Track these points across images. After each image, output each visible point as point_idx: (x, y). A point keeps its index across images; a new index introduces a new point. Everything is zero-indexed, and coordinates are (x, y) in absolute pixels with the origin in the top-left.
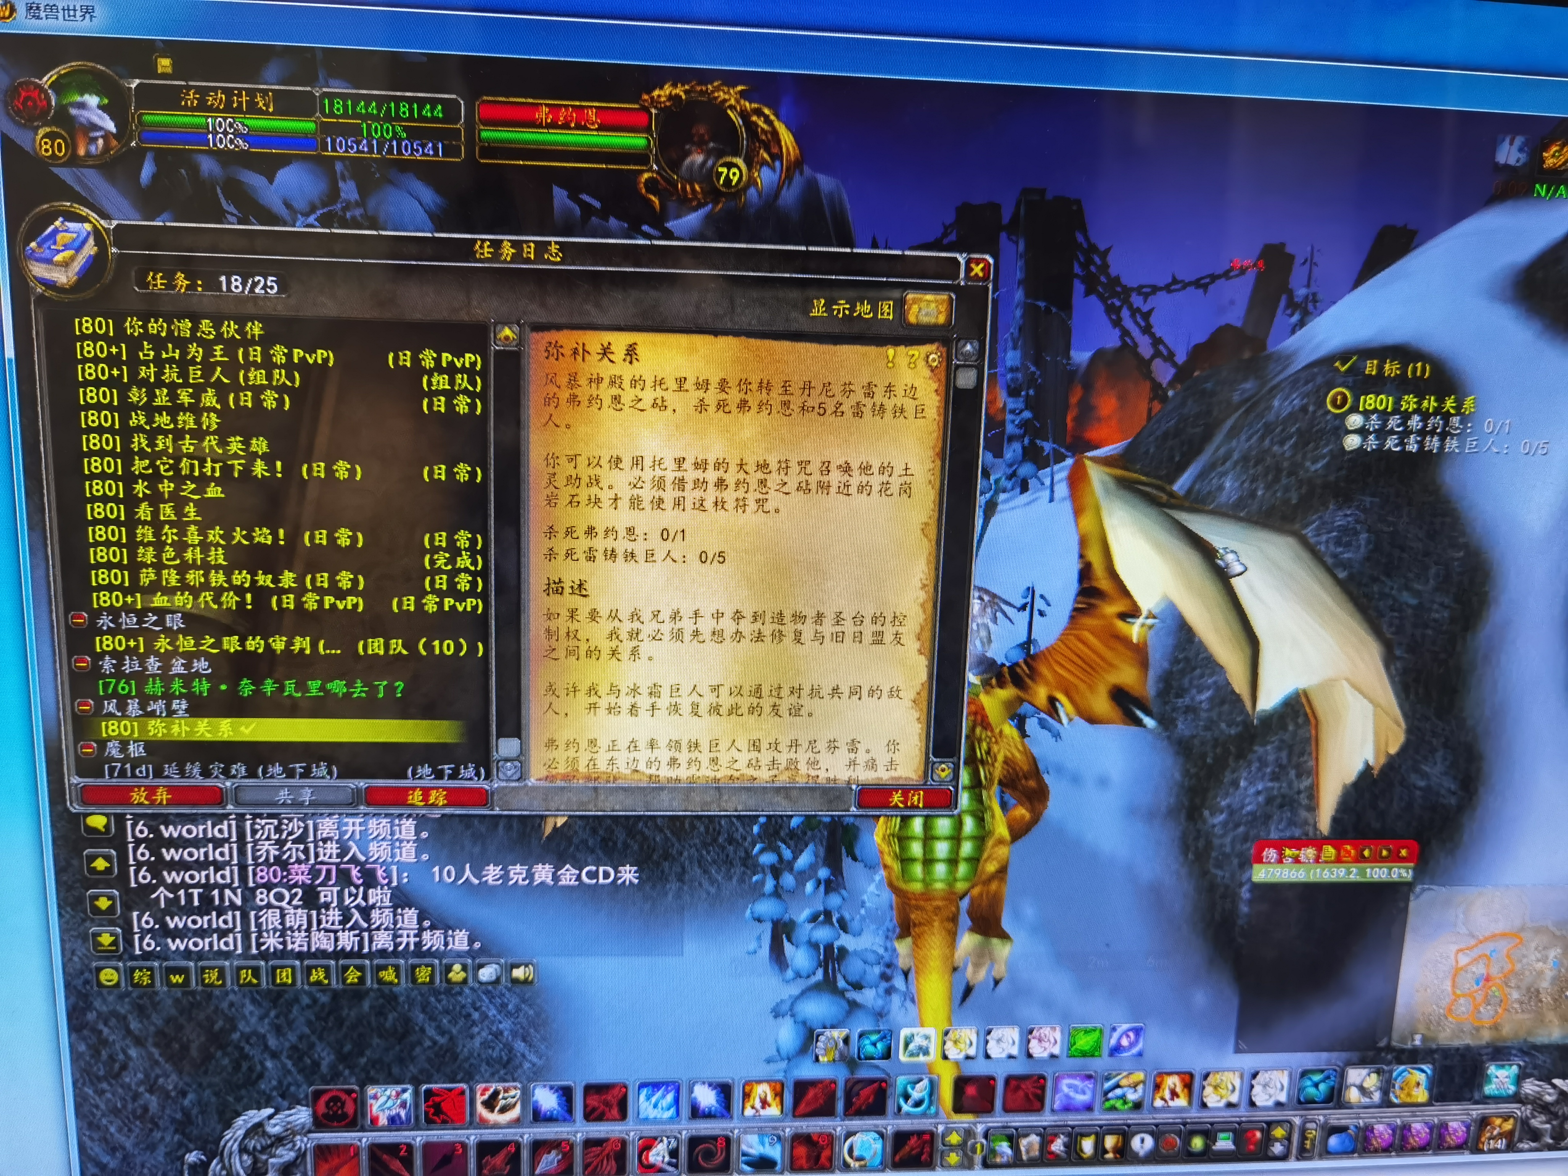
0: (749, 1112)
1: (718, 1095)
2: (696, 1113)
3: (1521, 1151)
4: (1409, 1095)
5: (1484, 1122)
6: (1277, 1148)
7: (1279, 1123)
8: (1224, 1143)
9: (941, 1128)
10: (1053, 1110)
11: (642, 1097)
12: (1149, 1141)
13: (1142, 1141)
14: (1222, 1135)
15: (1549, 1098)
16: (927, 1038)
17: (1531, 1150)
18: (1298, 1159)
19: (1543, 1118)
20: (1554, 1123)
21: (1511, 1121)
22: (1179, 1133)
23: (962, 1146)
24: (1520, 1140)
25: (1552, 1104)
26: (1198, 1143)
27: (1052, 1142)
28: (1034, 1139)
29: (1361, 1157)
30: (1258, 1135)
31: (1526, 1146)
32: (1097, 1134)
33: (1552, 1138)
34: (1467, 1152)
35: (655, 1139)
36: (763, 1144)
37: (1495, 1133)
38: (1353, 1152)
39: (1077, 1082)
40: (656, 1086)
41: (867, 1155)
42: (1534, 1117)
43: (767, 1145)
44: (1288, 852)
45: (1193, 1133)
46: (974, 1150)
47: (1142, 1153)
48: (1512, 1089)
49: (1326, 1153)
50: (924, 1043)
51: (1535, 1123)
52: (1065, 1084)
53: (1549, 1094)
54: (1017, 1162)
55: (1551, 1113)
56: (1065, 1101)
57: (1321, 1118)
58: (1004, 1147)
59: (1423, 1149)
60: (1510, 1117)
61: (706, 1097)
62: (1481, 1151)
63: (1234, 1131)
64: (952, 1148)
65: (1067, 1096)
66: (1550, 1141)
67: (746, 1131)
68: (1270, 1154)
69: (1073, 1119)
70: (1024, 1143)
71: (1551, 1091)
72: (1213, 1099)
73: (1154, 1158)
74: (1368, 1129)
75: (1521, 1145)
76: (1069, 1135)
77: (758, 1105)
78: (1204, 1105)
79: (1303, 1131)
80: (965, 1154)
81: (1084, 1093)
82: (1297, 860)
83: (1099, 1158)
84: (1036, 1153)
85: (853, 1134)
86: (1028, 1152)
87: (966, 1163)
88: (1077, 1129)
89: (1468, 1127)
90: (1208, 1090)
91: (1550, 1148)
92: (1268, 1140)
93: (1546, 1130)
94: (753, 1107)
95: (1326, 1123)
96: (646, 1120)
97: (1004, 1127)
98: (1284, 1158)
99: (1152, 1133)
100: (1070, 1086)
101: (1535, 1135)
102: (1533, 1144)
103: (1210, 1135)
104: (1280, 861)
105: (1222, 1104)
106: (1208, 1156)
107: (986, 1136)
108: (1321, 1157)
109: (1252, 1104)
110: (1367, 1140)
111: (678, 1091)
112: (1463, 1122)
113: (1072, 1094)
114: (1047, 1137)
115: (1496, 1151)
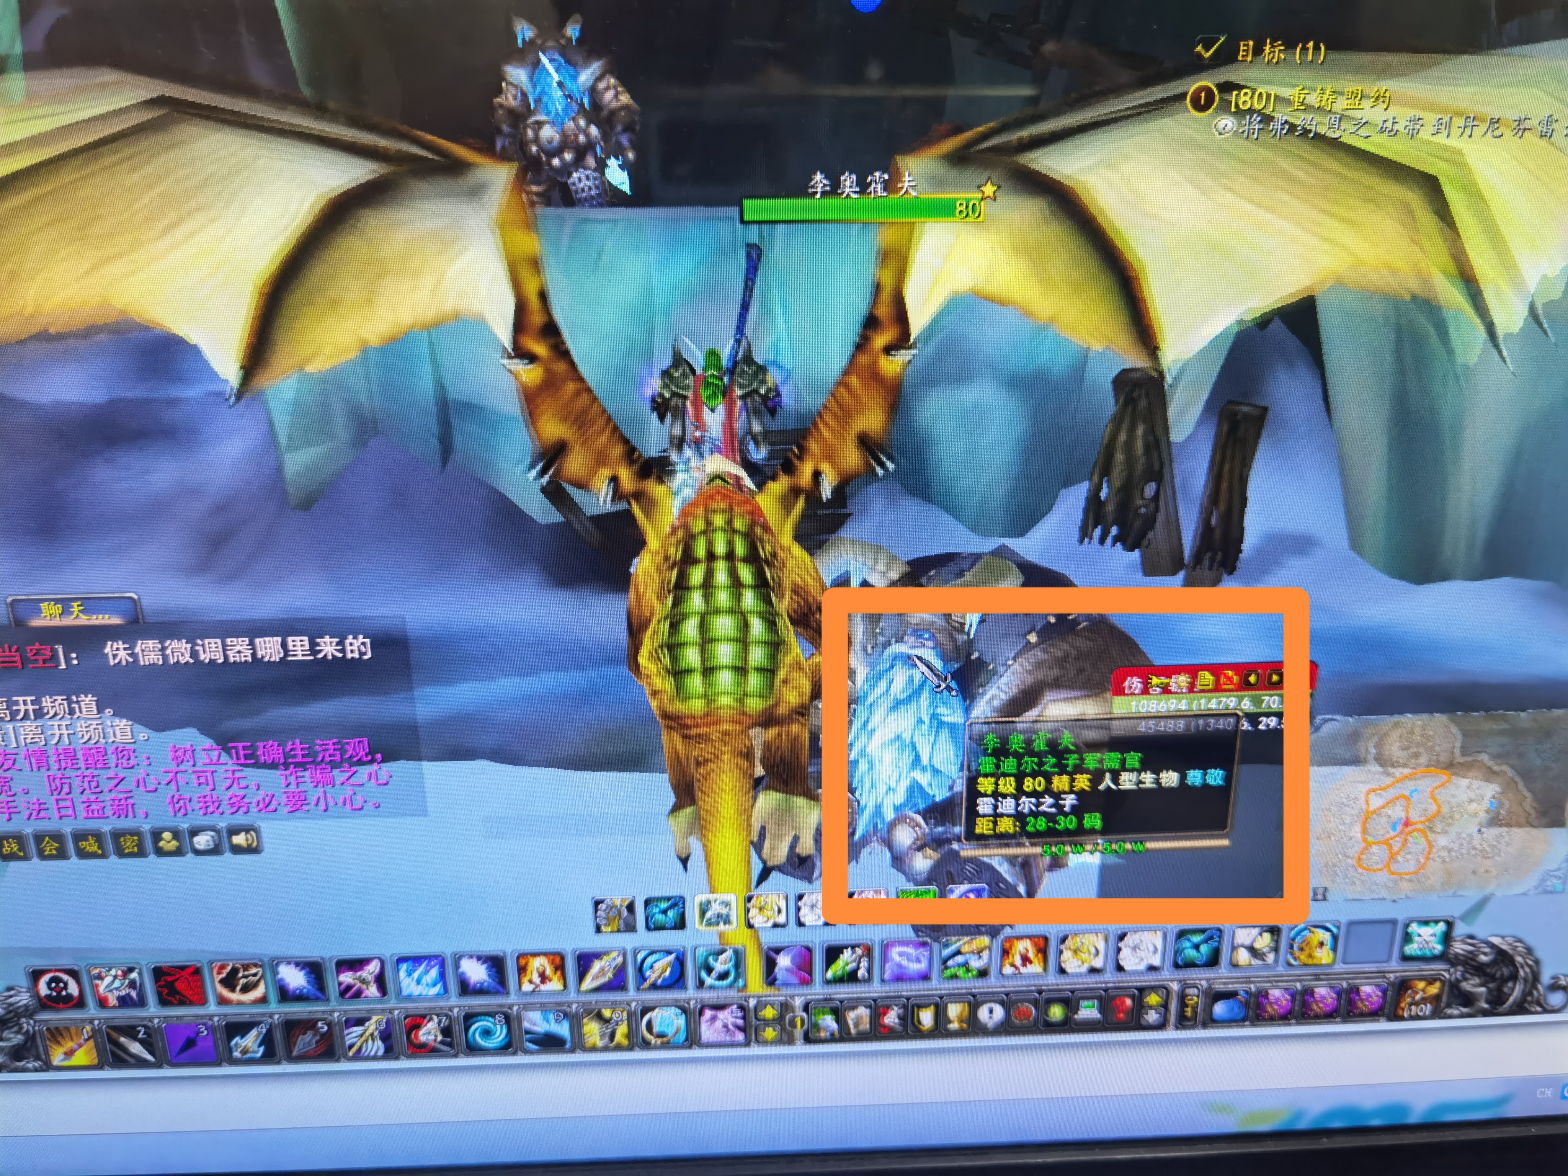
0: (527, 987)
1: (489, 968)
2: (465, 988)
3: (1450, 1017)
4: (1310, 956)
5: (1403, 986)
6: (1152, 1017)
7: (1154, 989)
8: (1088, 1011)
9: (752, 1003)
10: (883, 981)
11: (402, 973)
12: (999, 1013)
13: (991, 1011)
14: (1084, 1003)
15: (1483, 958)
16: (727, 904)
17: (1462, 1016)
18: (1177, 1028)
19: (1477, 980)
20: (1491, 985)
21: (1438, 984)
22: (1035, 1003)
23: (779, 1020)
24: (1449, 1006)
25: (1488, 965)
26: (1056, 1012)
27: (885, 1014)
28: (863, 1012)
29: (1253, 1025)
30: (1129, 1002)
31: (1456, 1012)
32: (937, 1006)
33: (1488, 1002)
34: (1382, 1019)
35: (423, 1017)
36: (548, 1021)
37: (1418, 997)
38: (1244, 1020)
39: (910, 950)
40: (416, 960)
41: (670, 1032)
42: (1466, 979)
43: (553, 1022)
44: (1155, 680)
45: (1050, 1002)
46: (793, 1024)
47: (991, 1024)
48: (1439, 948)
49: (1210, 1021)
50: (724, 911)
51: (1466, 986)
52: (895, 953)
53: (1485, 954)
54: (843, 1036)
55: (1486, 974)
56: (897, 971)
57: (1204, 983)
58: (829, 1022)
59: (1329, 1016)
60: (1435, 980)
61: (477, 973)
62: (1401, 1018)
63: (1100, 999)
64: (767, 1023)
65: (900, 966)
66: (1486, 1006)
67: (528, 1007)
68: (1144, 1023)
69: (906, 989)
70: (851, 1016)
71: (1487, 950)
72: (1071, 964)
73: (1005, 1028)
74: (1263, 994)
75: (1449, 1011)
76: (905, 1007)
77: (537, 980)
78: (1062, 971)
79: (1183, 998)
80: (783, 1029)
81: (918, 961)
82: (1166, 690)
83: (940, 1029)
84: (866, 1026)
85: (652, 1009)
86: (856, 1025)
87: (785, 1038)
88: (913, 1001)
89: (1384, 992)
90: (1067, 955)
91: (1485, 1013)
92: (1140, 1006)
93: (1480, 994)
94: (531, 982)
95: (1210, 988)
96: (410, 998)
97: (826, 1000)
98: (1161, 1026)
99: (1002, 1003)
100: (901, 954)
101: (1467, 1000)
102: (1465, 1010)
103: (1070, 1003)
104: (1145, 691)
105: (1084, 969)
106: (1068, 1025)
107: (806, 1008)
108: (1205, 1025)
109: (1120, 968)
110: (1260, 1007)
111: (442, 965)
112: (1378, 986)
113: (905, 963)
114: (878, 1009)
115: (1417, 1018)
